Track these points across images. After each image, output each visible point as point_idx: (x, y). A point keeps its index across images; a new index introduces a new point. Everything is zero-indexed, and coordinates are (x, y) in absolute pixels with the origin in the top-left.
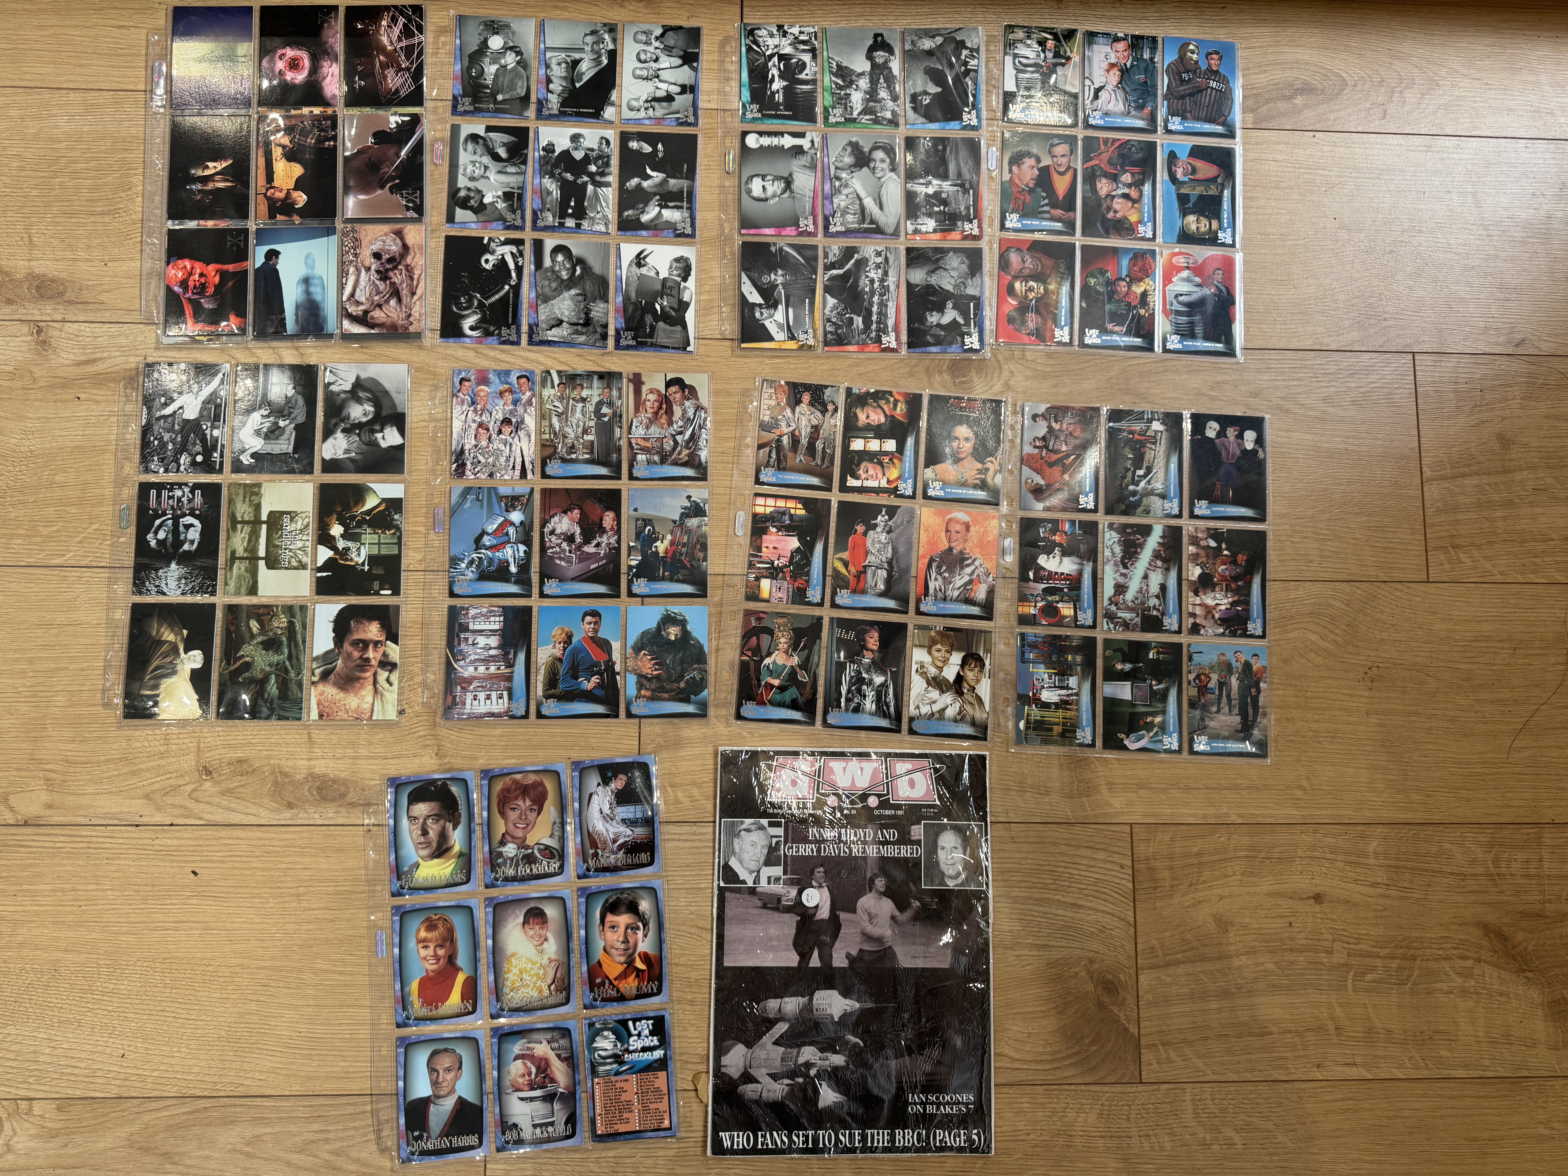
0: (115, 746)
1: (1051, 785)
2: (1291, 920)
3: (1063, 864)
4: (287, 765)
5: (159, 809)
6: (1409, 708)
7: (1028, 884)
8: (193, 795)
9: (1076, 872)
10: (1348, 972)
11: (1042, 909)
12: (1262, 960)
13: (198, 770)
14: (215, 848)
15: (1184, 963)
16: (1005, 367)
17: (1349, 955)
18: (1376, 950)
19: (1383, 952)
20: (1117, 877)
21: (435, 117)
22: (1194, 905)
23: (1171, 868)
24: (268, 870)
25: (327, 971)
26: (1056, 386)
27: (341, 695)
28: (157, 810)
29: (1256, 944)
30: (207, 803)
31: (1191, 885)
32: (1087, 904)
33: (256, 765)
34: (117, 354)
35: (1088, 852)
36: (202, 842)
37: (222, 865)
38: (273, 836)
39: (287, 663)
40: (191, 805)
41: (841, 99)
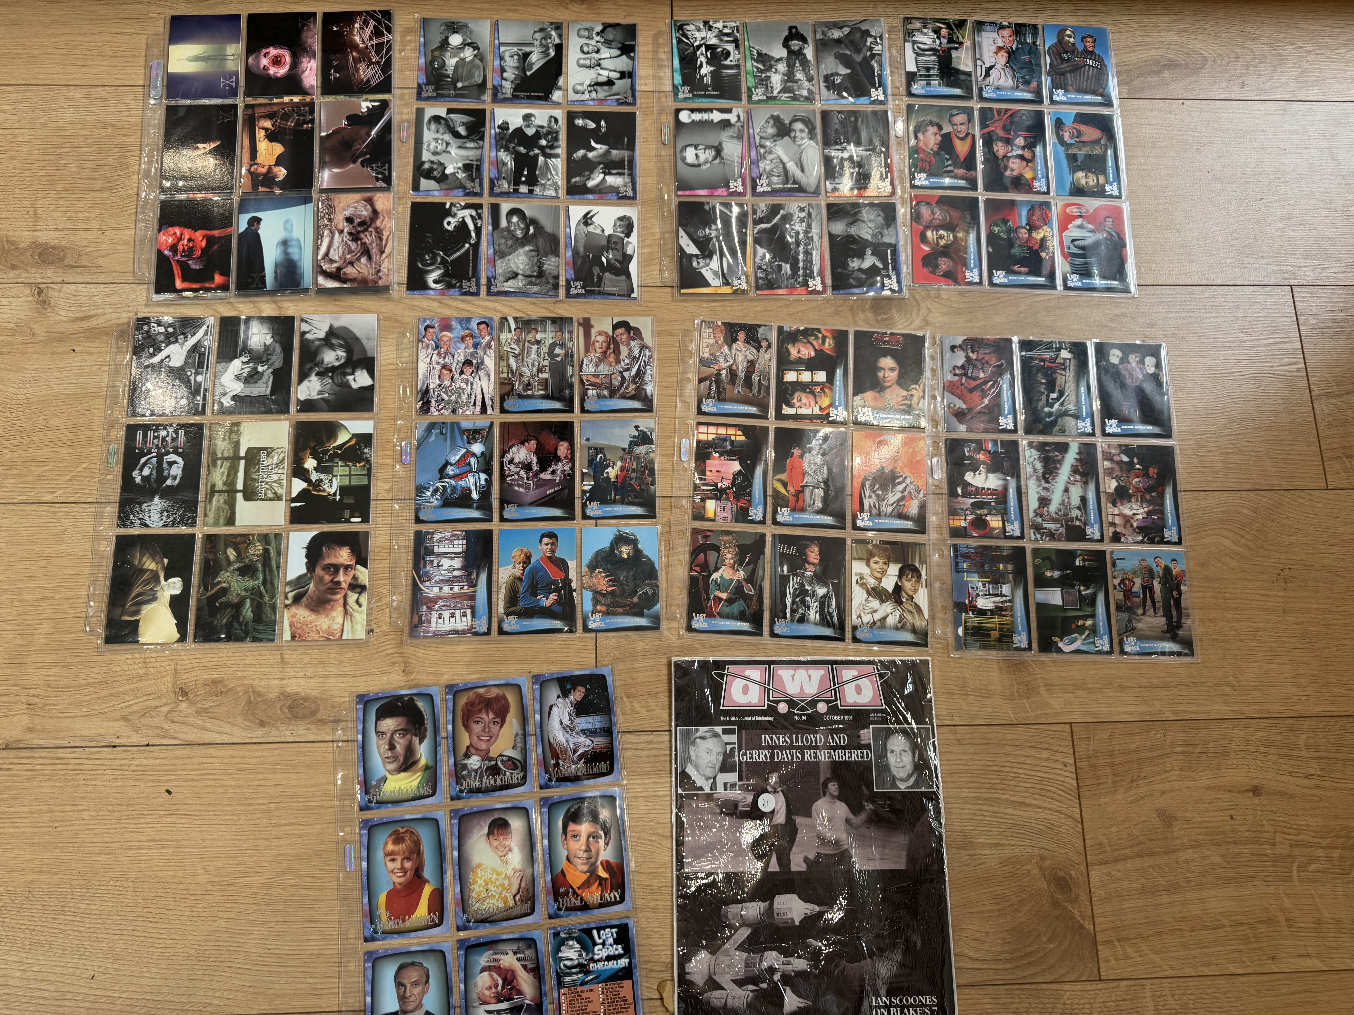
0: (96, 671)
1: (992, 688)
2: (1233, 813)
3: (1008, 764)
4: (260, 685)
5: (136, 730)
6: (1323, 606)
7: (977, 785)
8: (168, 716)
9: (1021, 771)
10: (1292, 863)
11: (991, 808)
12: (1208, 853)
13: (175, 692)
14: (189, 767)
15: (1132, 858)
16: (923, 305)
17: (1291, 846)
18: (1317, 840)
19: (1324, 842)
20: (1061, 775)
21: (402, 103)
22: (1137, 800)
23: (1112, 765)
24: (239, 787)
25: (296, 887)
26: (970, 321)
27: (313, 617)
28: (134, 731)
29: (1200, 837)
30: (183, 723)
31: (1132, 781)
32: (1034, 802)
33: (231, 685)
34: (111, 310)
35: (1032, 752)
36: (176, 762)
37: (195, 784)
38: (245, 754)
39: (262, 588)
40: (167, 725)
41: (763, 80)
